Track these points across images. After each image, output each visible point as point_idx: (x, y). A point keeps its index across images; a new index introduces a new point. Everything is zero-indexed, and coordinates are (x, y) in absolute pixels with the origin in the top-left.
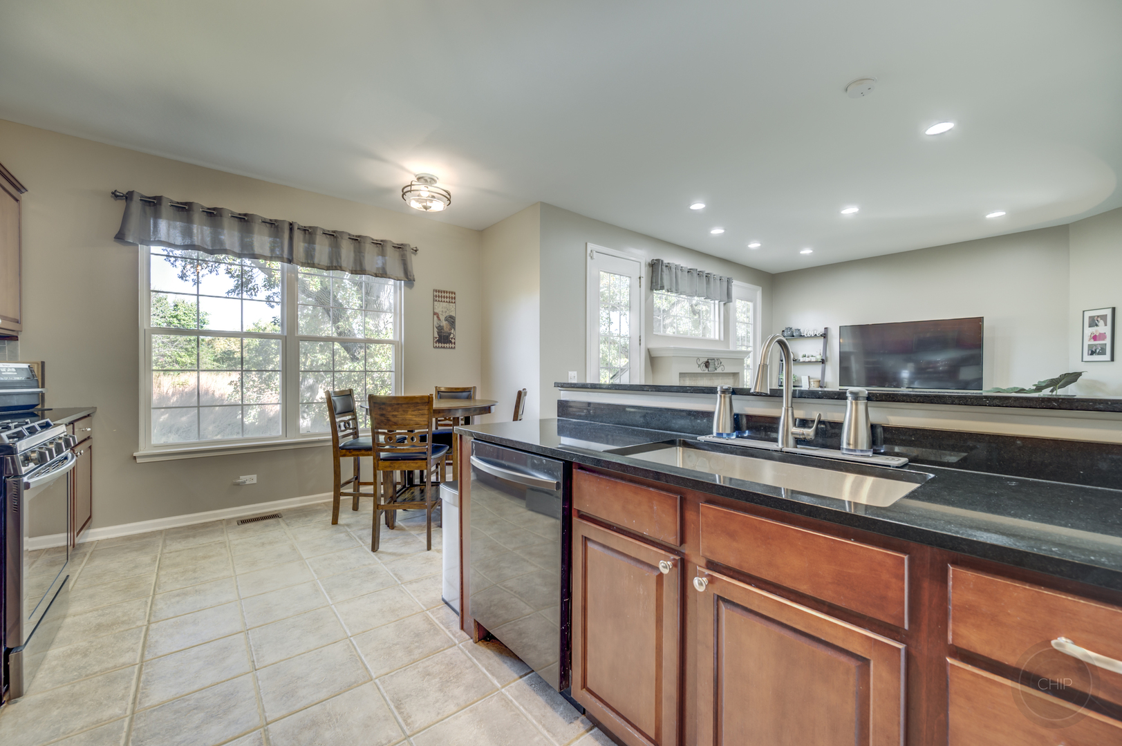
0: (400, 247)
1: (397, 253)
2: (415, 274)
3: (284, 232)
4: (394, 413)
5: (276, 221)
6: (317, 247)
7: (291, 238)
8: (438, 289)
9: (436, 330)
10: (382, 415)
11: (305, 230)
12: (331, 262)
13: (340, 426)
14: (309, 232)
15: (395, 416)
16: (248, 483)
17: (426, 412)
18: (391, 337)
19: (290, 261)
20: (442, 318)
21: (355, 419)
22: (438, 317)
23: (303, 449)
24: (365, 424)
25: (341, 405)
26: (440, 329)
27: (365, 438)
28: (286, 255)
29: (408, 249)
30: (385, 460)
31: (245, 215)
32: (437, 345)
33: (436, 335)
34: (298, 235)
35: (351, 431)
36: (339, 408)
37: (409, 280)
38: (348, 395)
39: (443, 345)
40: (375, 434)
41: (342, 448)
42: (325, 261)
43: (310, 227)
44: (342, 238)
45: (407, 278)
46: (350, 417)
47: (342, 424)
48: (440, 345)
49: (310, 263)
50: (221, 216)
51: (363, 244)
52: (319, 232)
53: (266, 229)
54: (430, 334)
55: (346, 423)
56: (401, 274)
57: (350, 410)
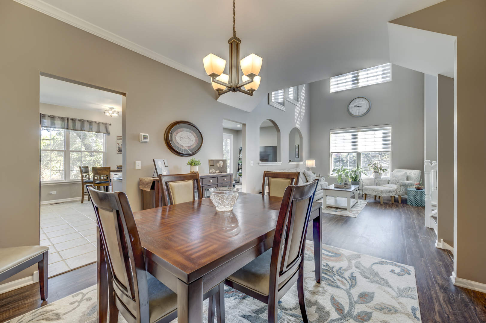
0: (105, 124)
1: (104, 126)
2: (110, 131)
3: (65, 121)
4: (100, 171)
5: (63, 117)
6: (77, 124)
7: (68, 122)
8: (118, 136)
9: (118, 148)
10: (96, 172)
11: (72, 120)
12: (81, 129)
13: (84, 176)
14: (74, 120)
15: (100, 172)
16: (53, 194)
17: (109, 171)
18: (102, 151)
19: (67, 129)
20: (120, 145)
21: (89, 175)
22: (118, 144)
23: (72, 184)
24: (91, 174)
25: (84, 170)
26: (119, 148)
27: (92, 180)
28: (66, 127)
29: (107, 124)
30: (97, 183)
31: (53, 116)
32: (118, 153)
33: (118, 150)
34: (70, 121)
35: (88, 178)
36: (84, 171)
37: (108, 133)
38: (87, 167)
39: (120, 153)
40: (94, 177)
41: (85, 182)
42: (79, 128)
43: (74, 119)
44: (85, 122)
45: (107, 133)
46: (87, 174)
47: (85, 176)
48: (119, 153)
49: (74, 129)
50: (45, 117)
51: (92, 123)
52: (77, 120)
53: (59, 119)
54: (116, 149)
55: (86, 176)
56: (105, 132)
57: (87, 172)
